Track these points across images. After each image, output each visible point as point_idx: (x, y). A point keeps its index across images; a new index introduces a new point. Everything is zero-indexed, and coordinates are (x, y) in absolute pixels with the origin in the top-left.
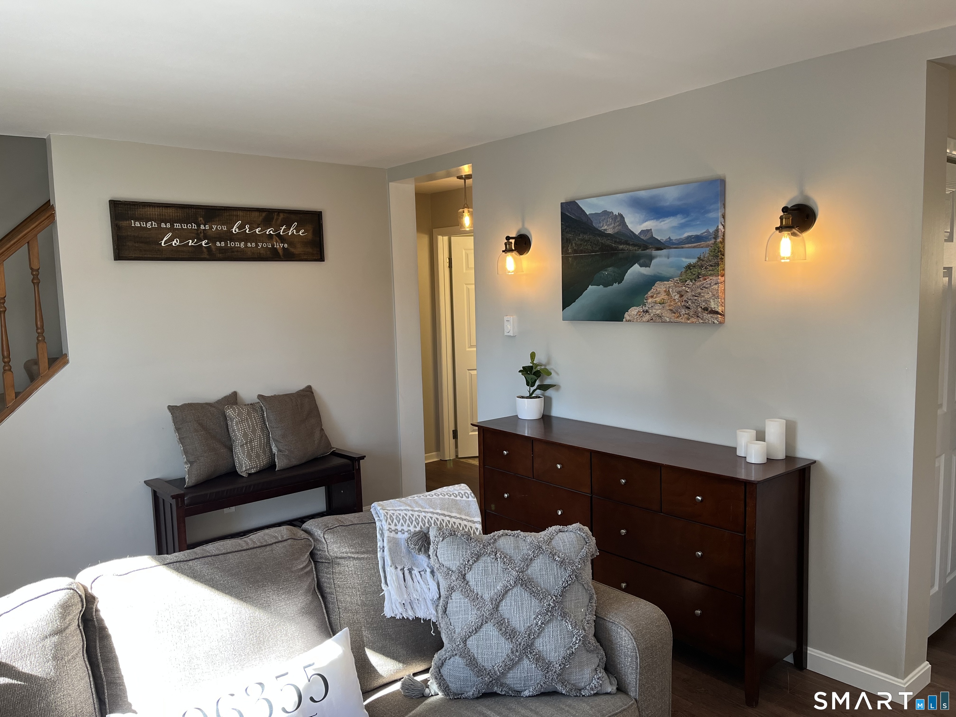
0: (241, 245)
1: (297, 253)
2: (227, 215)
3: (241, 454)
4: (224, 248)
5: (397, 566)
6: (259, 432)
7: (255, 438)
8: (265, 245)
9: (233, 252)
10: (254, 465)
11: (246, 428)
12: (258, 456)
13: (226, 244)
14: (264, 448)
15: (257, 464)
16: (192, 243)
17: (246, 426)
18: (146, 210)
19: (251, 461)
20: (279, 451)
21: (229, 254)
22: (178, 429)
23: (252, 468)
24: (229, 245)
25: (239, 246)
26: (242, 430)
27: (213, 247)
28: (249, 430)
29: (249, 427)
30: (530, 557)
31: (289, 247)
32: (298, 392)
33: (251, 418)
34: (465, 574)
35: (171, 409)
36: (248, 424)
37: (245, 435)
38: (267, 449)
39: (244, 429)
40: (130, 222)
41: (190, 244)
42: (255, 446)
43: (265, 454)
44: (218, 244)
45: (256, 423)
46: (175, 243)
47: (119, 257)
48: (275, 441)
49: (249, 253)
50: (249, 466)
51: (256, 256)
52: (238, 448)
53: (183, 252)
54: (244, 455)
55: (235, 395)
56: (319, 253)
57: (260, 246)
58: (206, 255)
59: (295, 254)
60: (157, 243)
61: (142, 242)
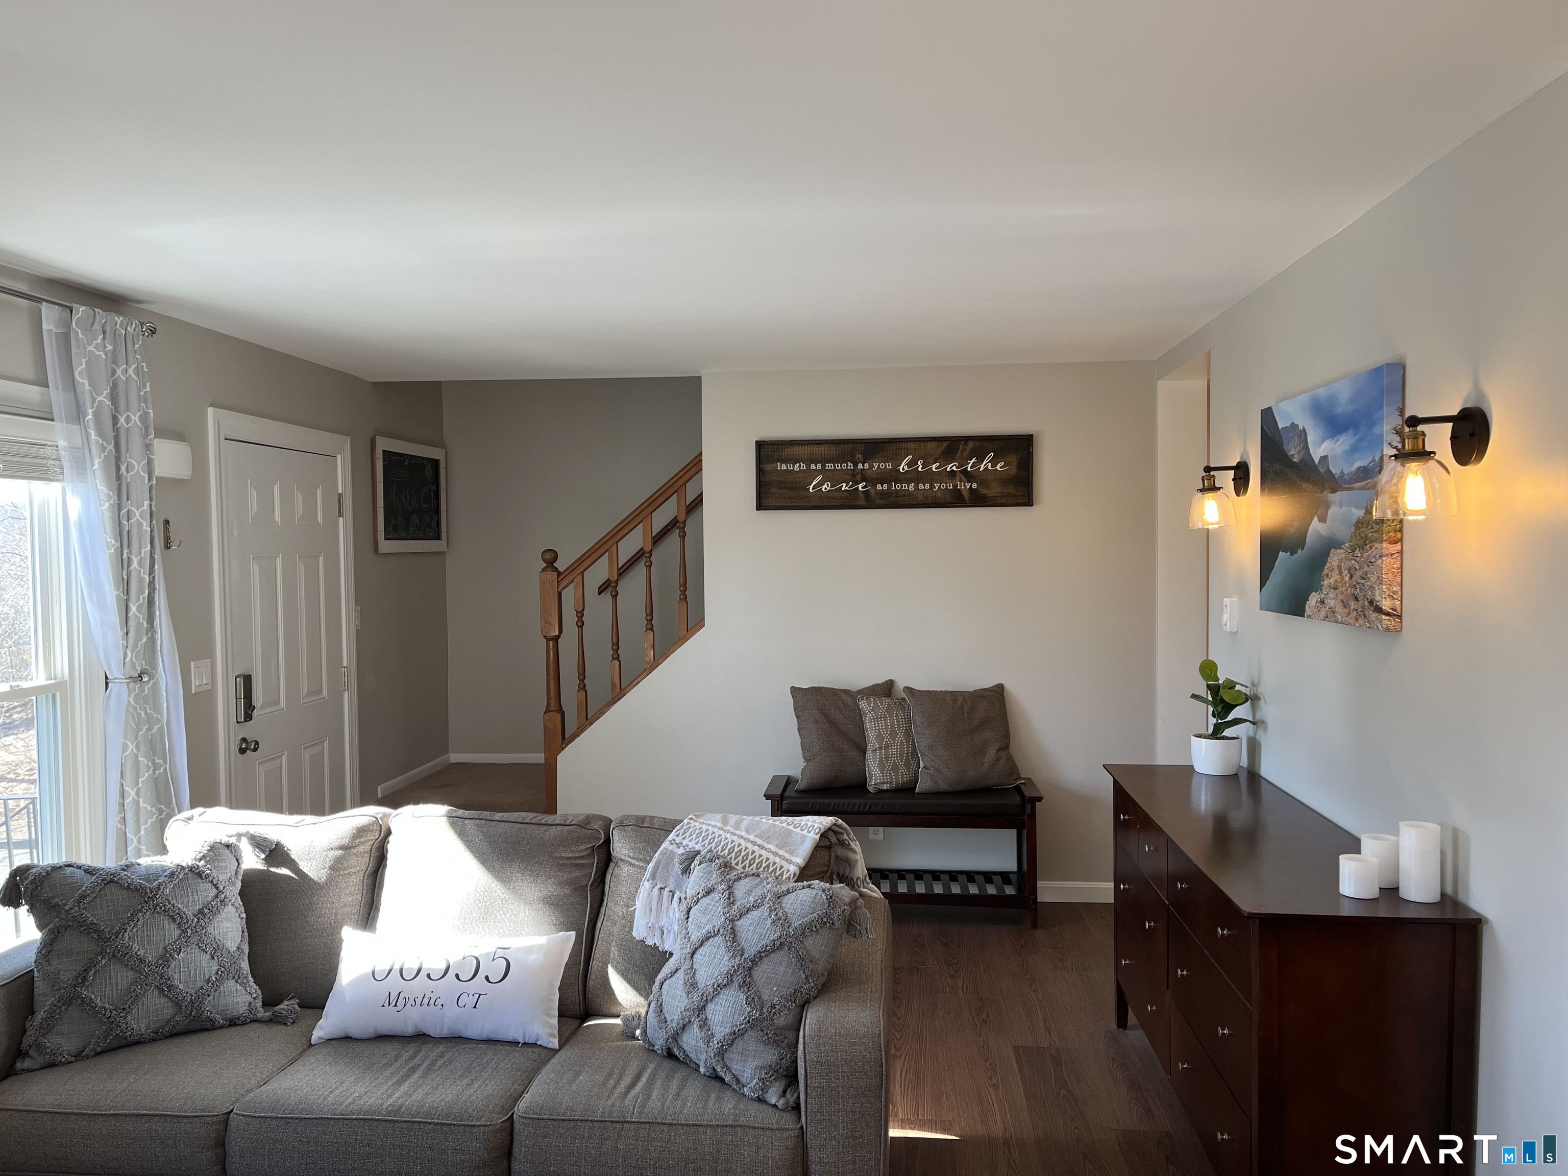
0: (910, 487)
1: (990, 495)
2: (893, 449)
3: (872, 762)
4: (887, 492)
6: (900, 737)
7: (894, 743)
8: (943, 486)
9: (899, 497)
12: (895, 768)
14: (907, 759)
15: (892, 779)
16: (846, 486)
17: (882, 726)
18: (794, 449)
19: (883, 773)
20: (925, 767)
21: (892, 499)
22: (798, 717)
23: (884, 783)
24: (893, 488)
25: (907, 488)
26: (876, 730)
27: (872, 491)
29: (887, 729)
31: (979, 488)
33: (891, 716)
35: (795, 691)
36: (886, 723)
37: (879, 737)
39: (879, 729)
40: (776, 464)
42: (892, 754)
44: (879, 487)
45: (898, 725)
46: (825, 487)
47: (760, 506)
48: (921, 752)
49: (920, 497)
50: (880, 779)
51: (930, 501)
52: (869, 754)
53: (834, 498)
54: (875, 764)
55: (890, 684)
56: (1026, 494)
57: (937, 488)
58: (862, 502)
59: (988, 497)
60: (805, 488)
61: (788, 488)
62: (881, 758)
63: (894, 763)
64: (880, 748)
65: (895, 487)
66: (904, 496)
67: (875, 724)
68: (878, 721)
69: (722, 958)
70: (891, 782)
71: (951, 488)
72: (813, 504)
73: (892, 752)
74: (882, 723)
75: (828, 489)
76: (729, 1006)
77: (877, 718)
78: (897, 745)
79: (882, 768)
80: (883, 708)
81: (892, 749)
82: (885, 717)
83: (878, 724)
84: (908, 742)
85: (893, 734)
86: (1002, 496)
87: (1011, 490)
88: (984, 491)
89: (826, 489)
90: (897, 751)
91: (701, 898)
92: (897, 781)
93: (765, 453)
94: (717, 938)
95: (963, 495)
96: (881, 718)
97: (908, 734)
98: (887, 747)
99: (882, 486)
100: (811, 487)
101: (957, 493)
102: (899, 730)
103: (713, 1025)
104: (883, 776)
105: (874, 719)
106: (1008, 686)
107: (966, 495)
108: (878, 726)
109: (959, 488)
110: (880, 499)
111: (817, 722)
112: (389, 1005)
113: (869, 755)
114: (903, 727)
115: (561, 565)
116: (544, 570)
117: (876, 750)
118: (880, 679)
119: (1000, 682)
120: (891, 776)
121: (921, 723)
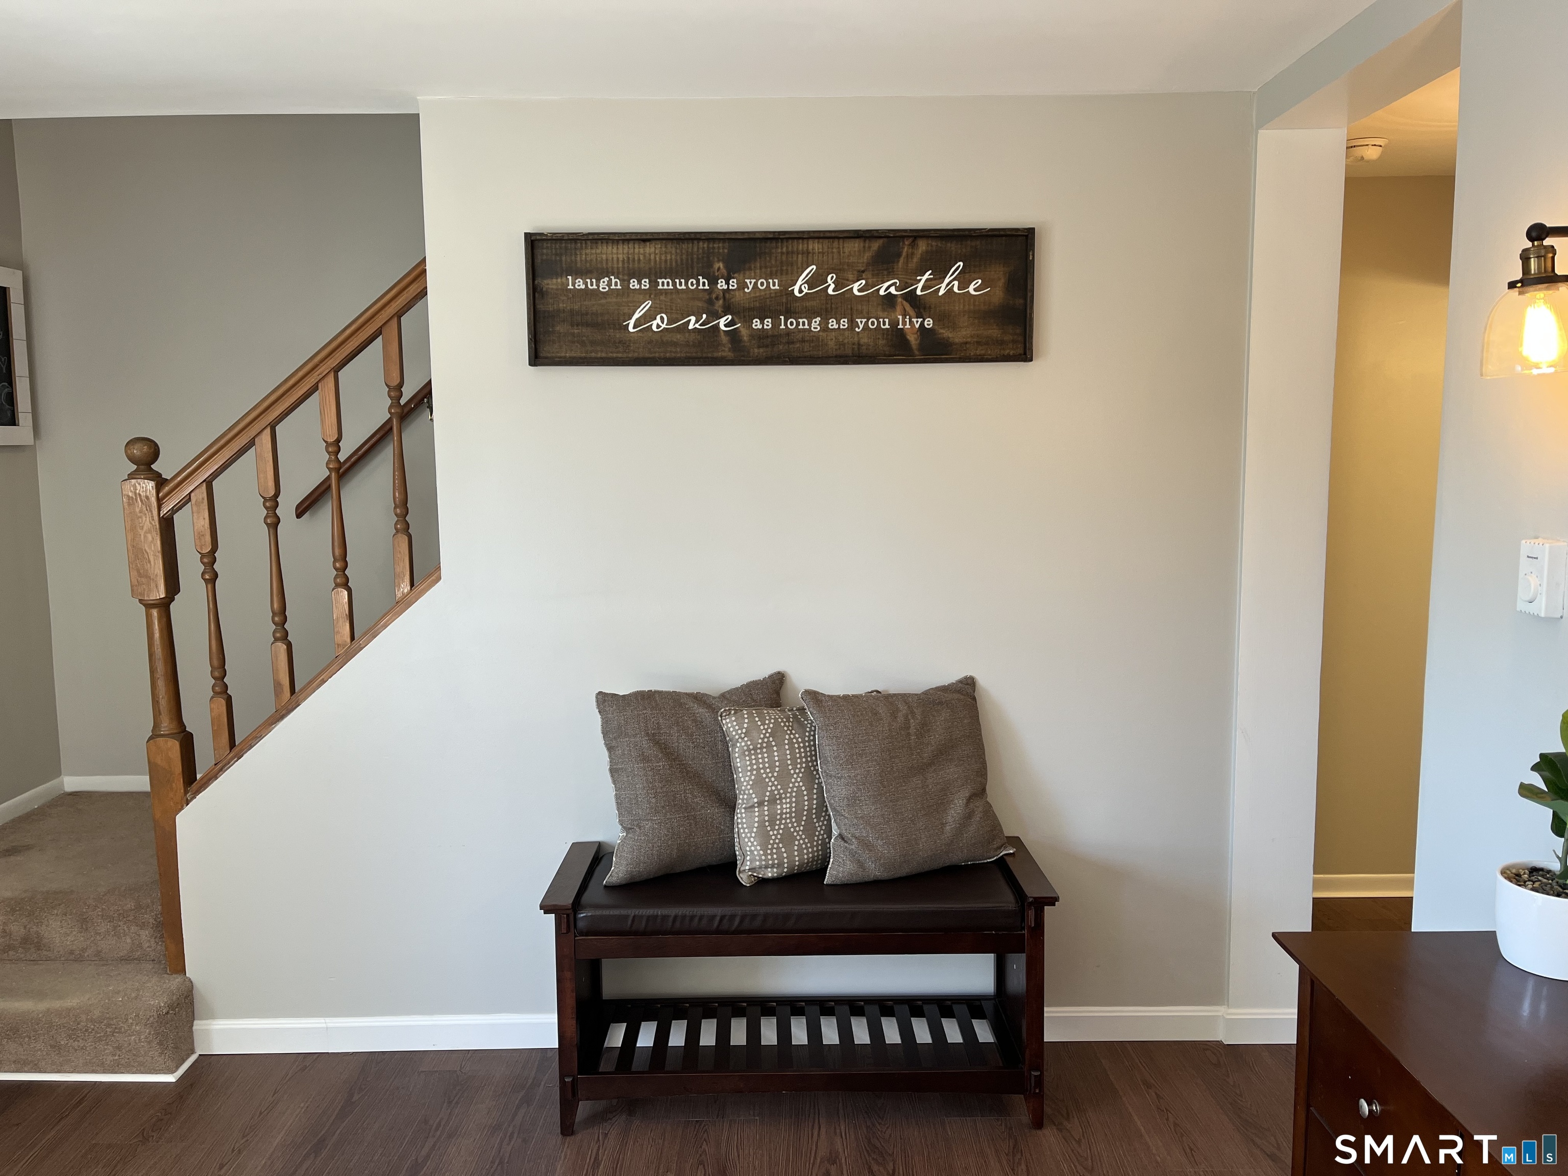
0: (813, 325)
1: (957, 340)
2: (782, 253)
3: (744, 829)
4: (770, 333)
6: (797, 781)
8: (873, 323)
9: (793, 343)
10: (773, 859)
11: (764, 768)
12: (787, 838)
13: (776, 324)
14: (806, 822)
16: (697, 322)
17: (764, 763)
18: (598, 251)
19: (765, 850)
20: (841, 836)
21: (781, 347)
22: (610, 749)
23: (766, 867)
24: (783, 327)
25: (806, 327)
27: (744, 332)
28: (773, 772)
29: (772, 767)
31: (936, 327)
32: (926, 693)
33: (780, 745)
35: (605, 700)
36: (770, 757)
37: (759, 783)
40: (564, 280)
41: (691, 327)
43: (811, 837)
44: (757, 324)
45: (793, 759)
46: (659, 323)
47: (537, 358)
48: (834, 809)
49: (832, 344)
50: (761, 860)
52: (741, 813)
53: (675, 344)
54: (751, 832)
55: (778, 681)
56: (1021, 338)
57: (861, 327)
58: (726, 352)
59: (951, 344)
60: (620, 325)
61: (587, 325)
64: (761, 804)
65: (786, 324)
66: (803, 341)
67: (750, 760)
71: (887, 326)
72: (636, 355)
74: (763, 758)
75: (664, 326)
77: (755, 749)
78: (791, 797)
79: (764, 838)
80: (766, 730)
81: (781, 804)
82: (769, 746)
83: (757, 759)
84: (810, 790)
85: (784, 777)
86: (977, 342)
87: (994, 332)
88: (945, 333)
89: (658, 326)
90: (791, 808)
92: (791, 862)
93: (545, 257)
95: (908, 341)
96: (761, 748)
98: (773, 801)
99: (762, 323)
100: (632, 322)
101: (897, 336)
102: (795, 769)
104: (766, 854)
105: (749, 750)
107: (913, 339)
108: (757, 763)
109: (900, 326)
110: (759, 347)
111: (645, 759)
114: (801, 763)
119: (969, 674)
120: (779, 853)
121: (835, 758)
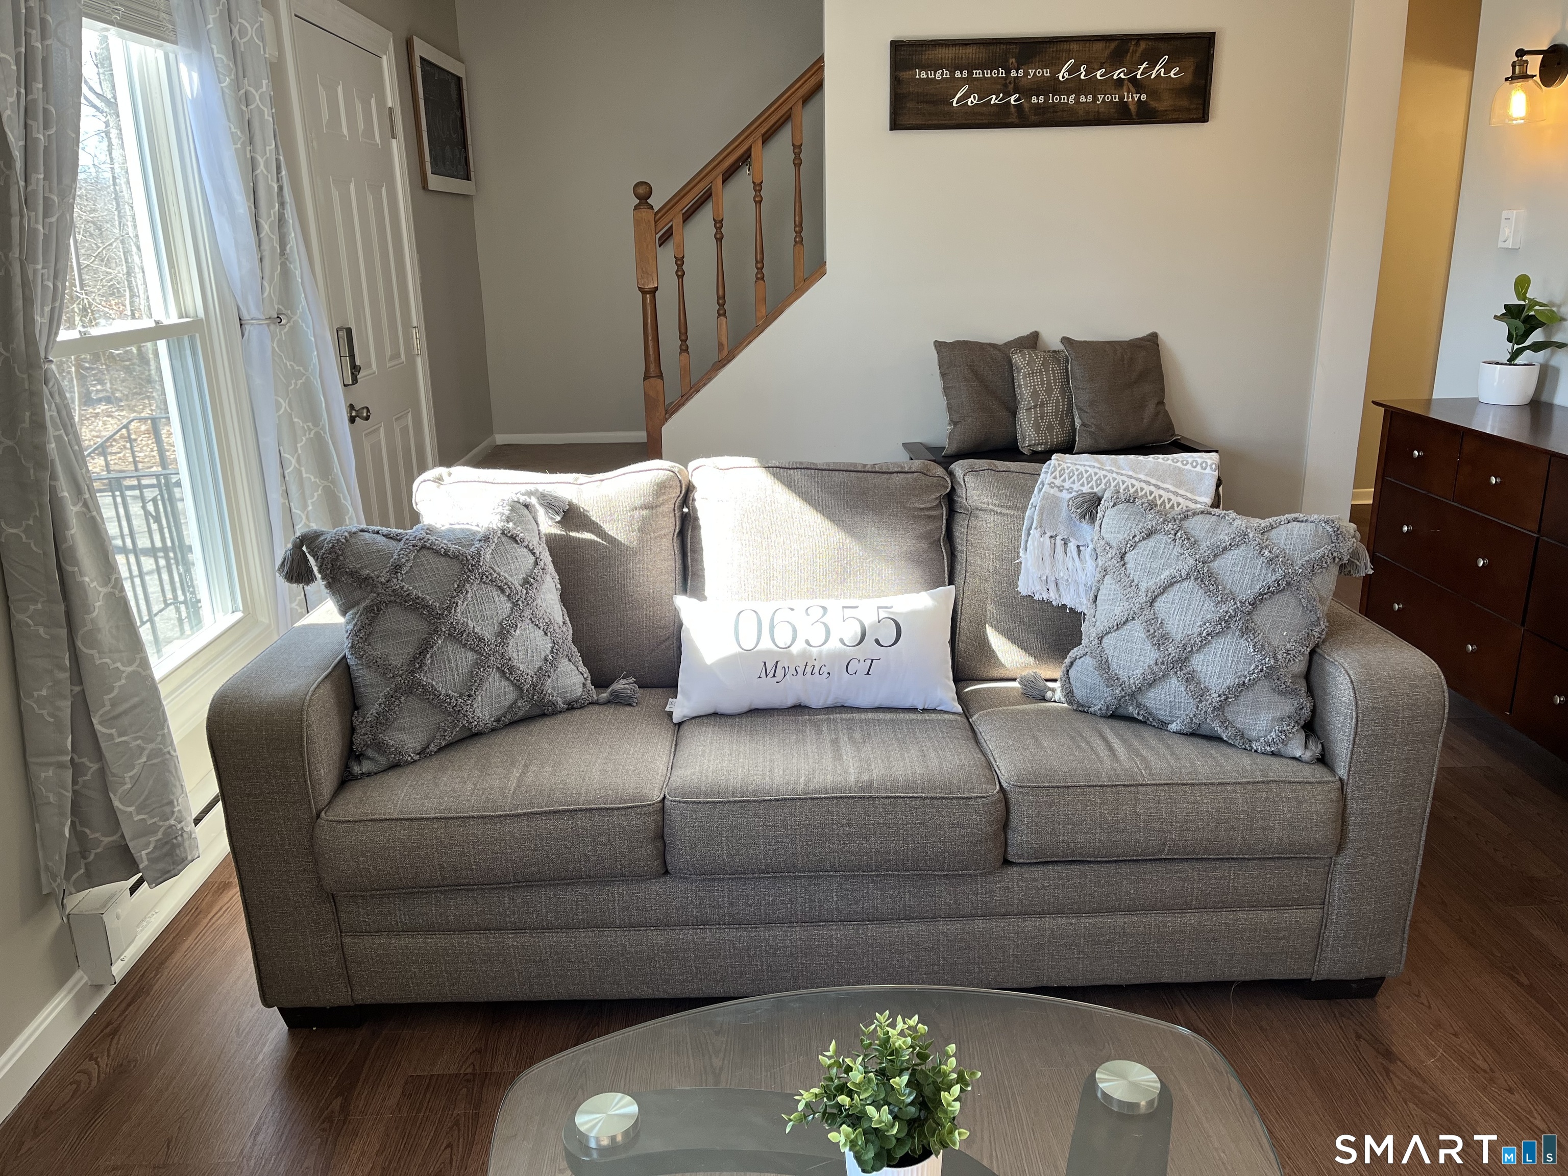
0: (1070, 99)
1: (1161, 108)
2: (1053, 51)
3: (1025, 422)
4: (1042, 106)
5: (1046, 531)
6: (1056, 393)
7: (1050, 400)
8: (1108, 98)
9: (1057, 112)
10: (1042, 439)
11: (1038, 385)
12: (1050, 428)
13: (1047, 100)
14: (1062, 418)
15: (1047, 439)
16: (996, 99)
17: (1038, 382)
18: (937, 52)
19: (1038, 434)
20: (1083, 425)
21: (1049, 115)
22: (943, 375)
23: (1038, 444)
24: (1051, 101)
25: (1066, 101)
26: (1030, 386)
27: (1026, 106)
28: (1042, 387)
29: (1042, 384)
30: (1224, 544)
31: (1148, 100)
32: (1131, 340)
33: (1047, 371)
34: (1126, 553)
35: (939, 345)
36: (1042, 378)
37: (1035, 394)
38: (1067, 422)
39: (1034, 386)
40: (914, 72)
41: (992, 102)
42: (1047, 413)
43: (1062, 427)
44: (1034, 100)
45: (1055, 380)
46: (972, 100)
47: (895, 125)
48: (1079, 409)
49: (1081, 112)
50: (1036, 440)
51: (1091, 117)
52: (1023, 413)
53: (982, 114)
54: (1029, 424)
55: (1035, 336)
56: (1201, 107)
57: (1101, 100)
58: (1014, 119)
59: (1158, 111)
60: (948, 101)
61: (927, 102)
62: (1036, 418)
63: (1050, 422)
64: (1035, 407)
65: (1053, 100)
66: (1063, 111)
67: (1030, 380)
68: (1033, 376)
69: (1201, 603)
70: (1046, 443)
71: (1117, 100)
72: (957, 122)
73: (1047, 410)
74: (1037, 379)
75: (975, 102)
76: (1228, 656)
77: (1033, 373)
78: (1053, 403)
79: (1037, 427)
80: (1039, 362)
81: (1047, 407)
82: (1041, 372)
83: (1033, 379)
84: (1063, 399)
85: (1049, 391)
86: (1174, 110)
87: (1185, 103)
88: (1154, 104)
89: (972, 102)
90: (1052, 409)
91: (1140, 541)
92: (1052, 442)
93: (902, 57)
94: (1185, 584)
95: (1130, 109)
96: (1037, 373)
97: (1065, 389)
98: (1042, 405)
99: (1038, 99)
100: (955, 100)
101: (1123, 106)
102: (1055, 385)
103: (1205, 678)
104: (1039, 437)
105: (1029, 374)
106: (1161, 335)
107: (1133, 108)
108: (1034, 382)
109: (1125, 100)
110: (1035, 115)
111: (967, 380)
112: (767, 676)
113: (1022, 415)
114: (1059, 382)
115: (656, 202)
116: (636, 208)
117: (1031, 408)
118: (1025, 331)
119: (1154, 331)
120: (1046, 436)
121: (1082, 377)
